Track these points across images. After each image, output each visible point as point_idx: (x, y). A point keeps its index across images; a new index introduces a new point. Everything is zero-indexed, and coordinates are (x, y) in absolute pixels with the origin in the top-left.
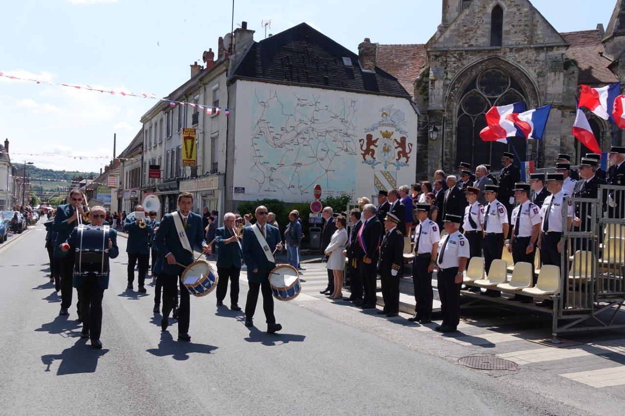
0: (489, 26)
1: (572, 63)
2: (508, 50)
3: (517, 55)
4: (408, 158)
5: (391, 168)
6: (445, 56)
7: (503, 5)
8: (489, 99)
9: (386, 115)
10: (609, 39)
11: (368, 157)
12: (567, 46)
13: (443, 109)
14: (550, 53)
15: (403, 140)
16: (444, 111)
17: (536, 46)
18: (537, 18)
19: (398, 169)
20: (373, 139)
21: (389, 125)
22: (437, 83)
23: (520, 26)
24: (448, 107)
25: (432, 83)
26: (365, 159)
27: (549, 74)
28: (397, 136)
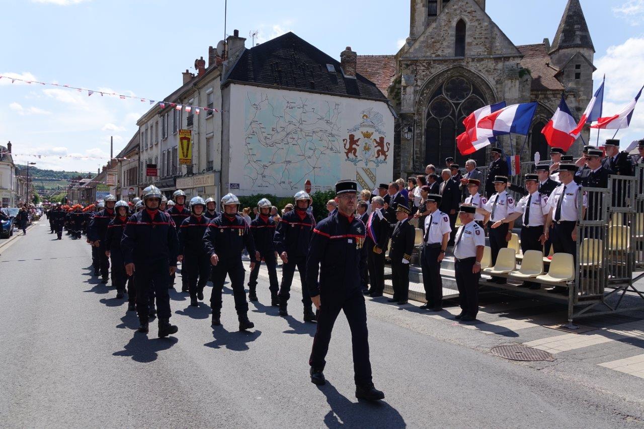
0: (454, 38)
1: (526, 72)
2: (470, 60)
3: (478, 65)
4: (386, 156)
5: (371, 165)
6: (415, 65)
7: (466, 19)
8: (454, 103)
9: (367, 116)
10: (555, 51)
11: (351, 155)
12: (522, 57)
13: (414, 112)
14: (507, 63)
15: (382, 139)
16: (414, 114)
17: (495, 56)
18: (496, 31)
19: (378, 166)
20: (355, 139)
21: (369, 126)
22: (408, 89)
23: (481, 38)
24: (418, 111)
25: (404, 89)
26: (348, 158)
27: (506, 82)
28: (376, 136)
